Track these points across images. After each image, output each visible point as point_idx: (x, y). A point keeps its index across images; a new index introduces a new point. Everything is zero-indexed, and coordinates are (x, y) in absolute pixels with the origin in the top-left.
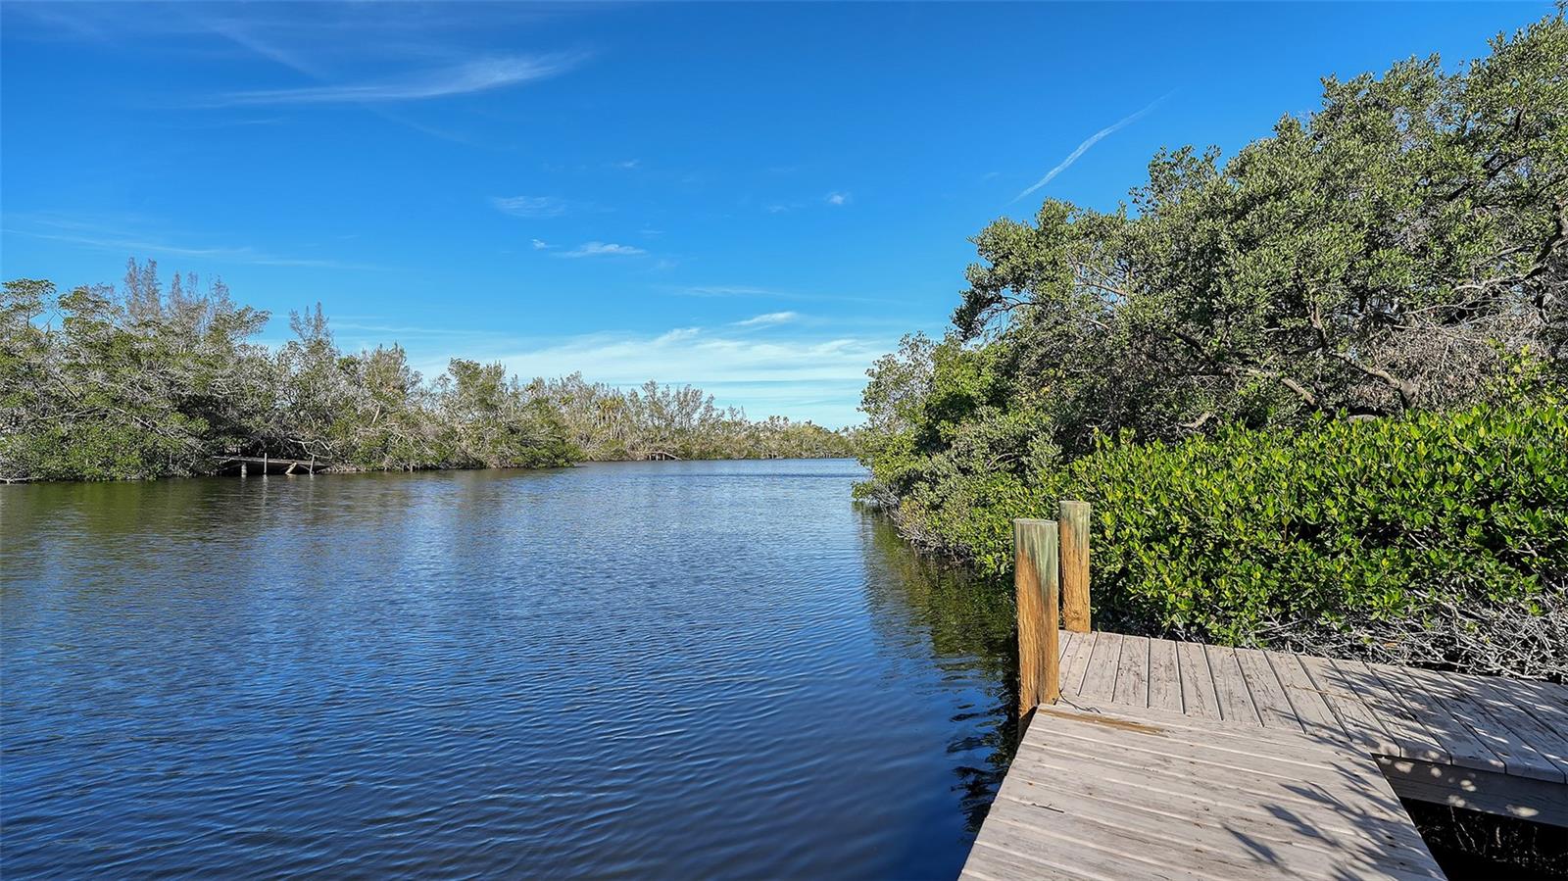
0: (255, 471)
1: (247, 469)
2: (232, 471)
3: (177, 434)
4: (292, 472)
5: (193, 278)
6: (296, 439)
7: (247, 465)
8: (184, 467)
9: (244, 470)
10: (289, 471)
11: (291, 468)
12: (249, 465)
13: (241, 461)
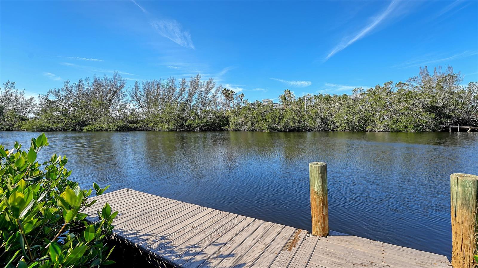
0: (454, 130)
1: (451, 130)
2: (446, 130)
3: (426, 119)
4: (470, 131)
5: (440, 67)
6: (473, 119)
7: (451, 128)
8: (429, 128)
9: (450, 130)
10: (468, 131)
11: (469, 130)
12: (452, 128)
13: (449, 127)
